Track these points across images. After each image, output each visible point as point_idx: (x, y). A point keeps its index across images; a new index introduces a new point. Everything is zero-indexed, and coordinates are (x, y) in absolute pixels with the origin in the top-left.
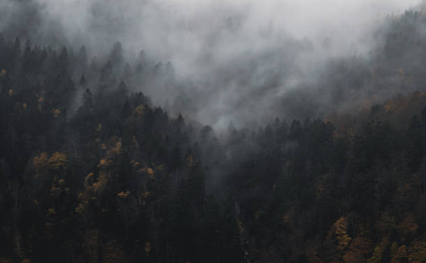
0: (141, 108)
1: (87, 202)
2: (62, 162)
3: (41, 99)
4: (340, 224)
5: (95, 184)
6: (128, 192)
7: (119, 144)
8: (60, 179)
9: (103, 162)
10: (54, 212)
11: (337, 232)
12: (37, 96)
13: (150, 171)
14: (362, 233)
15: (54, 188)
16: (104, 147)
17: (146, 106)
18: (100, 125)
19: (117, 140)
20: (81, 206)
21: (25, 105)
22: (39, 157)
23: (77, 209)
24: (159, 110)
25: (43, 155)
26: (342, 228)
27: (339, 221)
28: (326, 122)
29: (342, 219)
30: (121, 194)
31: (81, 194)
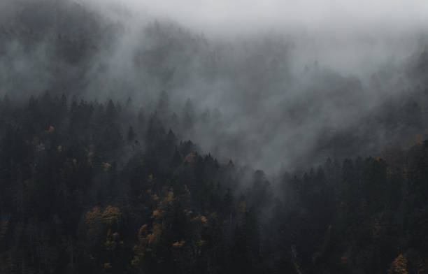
0: (190, 156)
1: (142, 254)
2: (115, 215)
3: (90, 154)
4: (399, 262)
5: (149, 236)
6: (183, 242)
7: (171, 194)
8: (114, 233)
9: (155, 213)
10: (110, 267)
11: (396, 270)
12: (86, 150)
13: (204, 219)
14: (422, 270)
15: (108, 242)
16: (156, 197)
17: (196, 154)
18: (151, 176)
19: (169, 190)
20: (137, 258)
21: (75, 160)
22: (92, 212)
23: (133, 261)
24: (208, 158)
25: (96, 210)
26: (402, 266)
27: (397, 259)
28: (378, 159)
29: (401, 256)
30: (176, 244)
31: (136, 246)
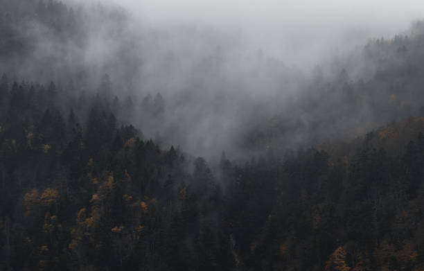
0: (132, 140)
1: (80, 238)
2: (53, 198)
3: (30, 135)
4: (339, 253)
5: (88, 220)
6: (122, 227)
7: (111, 178)
8: (52, 215)
9: (95, 197)
10: (47, 250)
11: (336, 262)
12: (26, 131)
13: (143, 204)
14: (361, 263)
15: (46, 225)
16: (96, 182)
17: (138, 139)
18: (91, 160)
19: (109, 175)
20: (74, 242)
21: (14, 142)
22: (31, 193)
23: (70, 245)
24: (150, 143)
25: (35, 191)
26: (340, 258)
27: (337, 251)
28: (319, 150)
29: (340, 248)
30: (115, 229)
31: (74, 230)
